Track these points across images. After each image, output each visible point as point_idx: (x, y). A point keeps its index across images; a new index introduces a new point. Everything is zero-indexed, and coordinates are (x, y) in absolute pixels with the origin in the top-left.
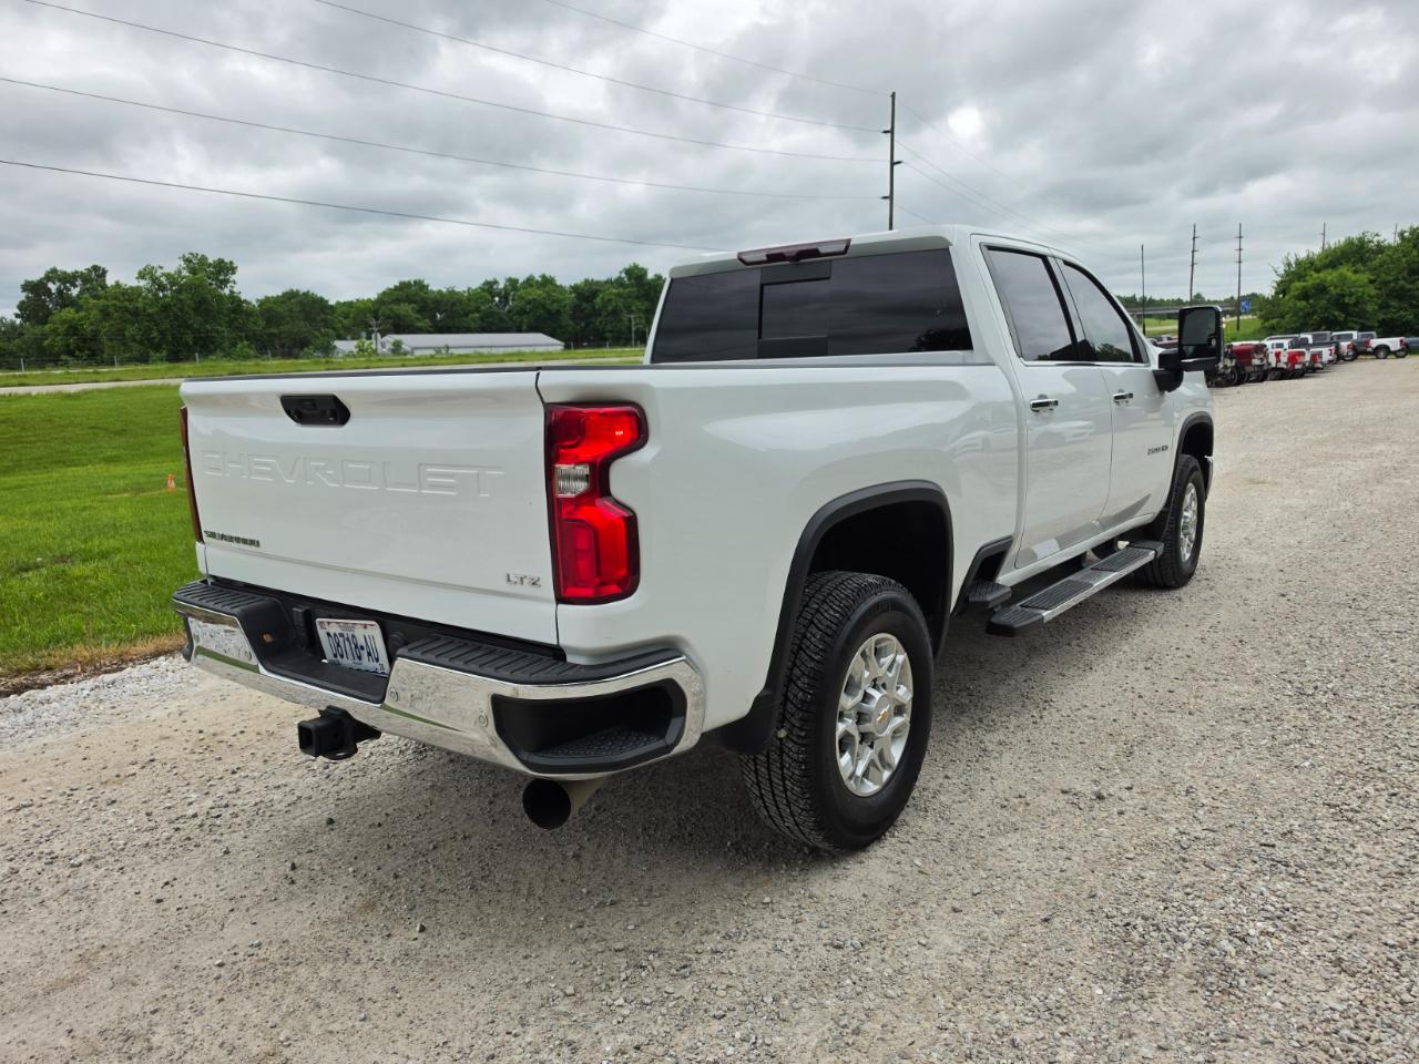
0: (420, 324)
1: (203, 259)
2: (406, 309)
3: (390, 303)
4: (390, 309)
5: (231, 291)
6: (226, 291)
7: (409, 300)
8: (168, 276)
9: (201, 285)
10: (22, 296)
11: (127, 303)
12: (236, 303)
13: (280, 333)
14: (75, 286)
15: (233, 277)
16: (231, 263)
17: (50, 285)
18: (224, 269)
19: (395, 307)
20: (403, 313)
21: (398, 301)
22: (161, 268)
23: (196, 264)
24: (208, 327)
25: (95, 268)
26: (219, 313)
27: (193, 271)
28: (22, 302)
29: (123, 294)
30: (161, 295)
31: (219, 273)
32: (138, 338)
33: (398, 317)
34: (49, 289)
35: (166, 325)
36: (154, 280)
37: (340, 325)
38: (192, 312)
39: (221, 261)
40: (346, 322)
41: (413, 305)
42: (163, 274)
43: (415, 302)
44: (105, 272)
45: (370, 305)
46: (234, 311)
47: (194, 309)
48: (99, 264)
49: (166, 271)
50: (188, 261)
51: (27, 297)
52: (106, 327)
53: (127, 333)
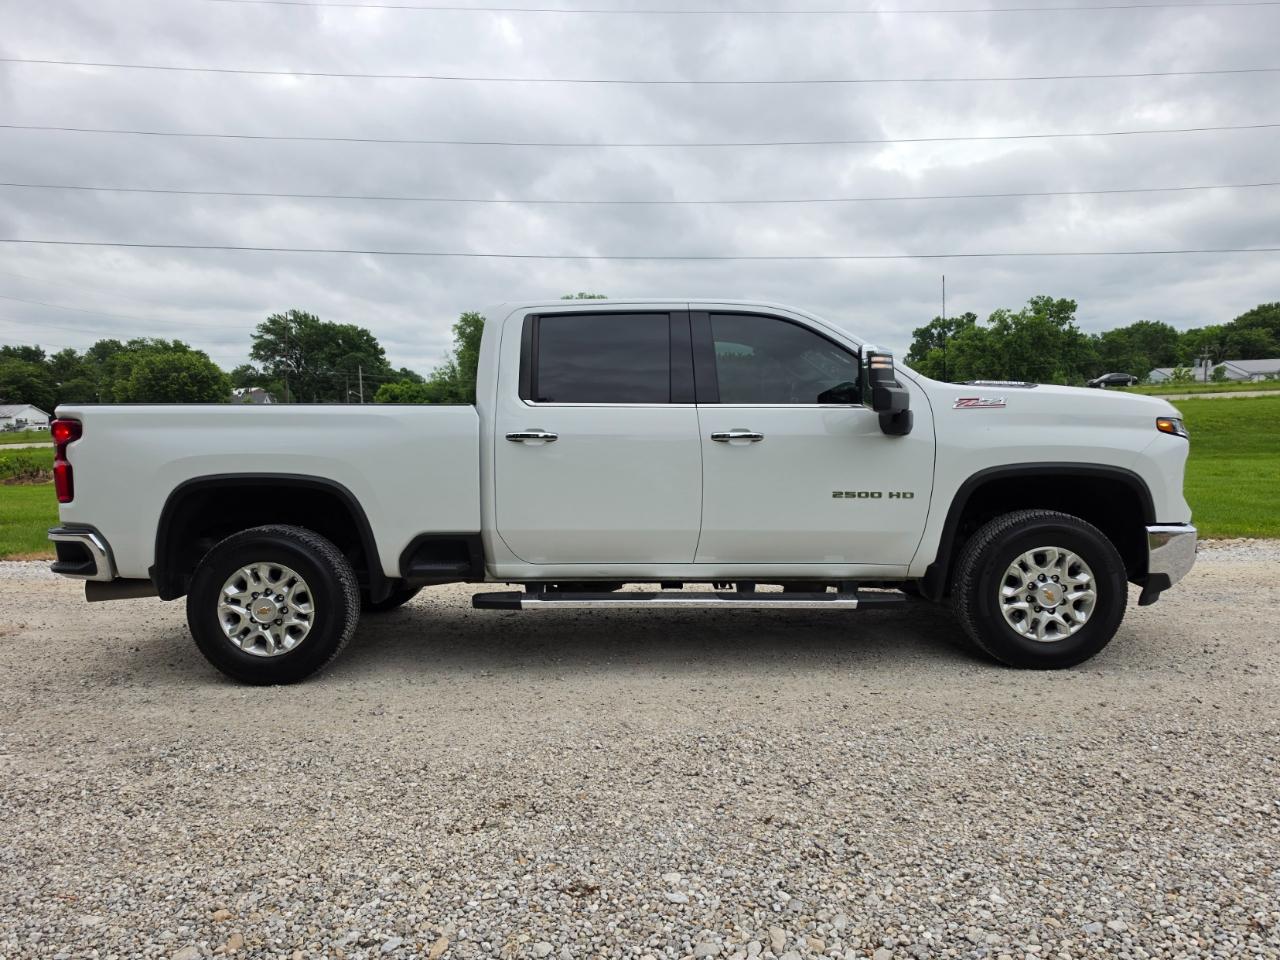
0: (1272, 349)
1: (1050, 299)
2: (1260, 334)
3: (1241, 329)
4: (1240, 335)
5: (1071, 327)
6: (1066, 327)
7: (1264, 324)
8: (1013, 317)
9: (1041, 323)
10: (914, 341)
11: (977, 342)
12: (1073, 337)
13: (1118, 362)
14: (950, 330)
15: (1073, 314)
16: (1073, 301)
17: (933, 330)
18: (1066, 308)
19: (1246, 332)
20: (1254, 337)
21: (1251, 325)
22: (1009, 311)
23: (1041, 306)
24: (1042, 359)
25: (969, 315)
26: (1053, 346)
27: (1038, 312)
28: (913, 345)
29: (976, 335)
30: (1006, 333)
31: (1060, 312)
32: (983, 370)
33: (1249, 342)
34: (933, 334)
35: (1006, 358)
36: (1002, 321)
37: (1181, 353)
38: (1028, 346)
39: (1063, 301)
40: (1189, 349)
41: (1269, 329)
42: (1010, 316)
43: (1271, 326)
44: (975, 318)
45: (1218, 331)
46: (1069, 345)
47: (1032, 344)
48: (971, 311)
49: (1012, 313)
50: (1035, 303)
51: (917, 341)
52: (961, 360)
53: (974, 367)
